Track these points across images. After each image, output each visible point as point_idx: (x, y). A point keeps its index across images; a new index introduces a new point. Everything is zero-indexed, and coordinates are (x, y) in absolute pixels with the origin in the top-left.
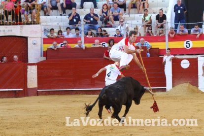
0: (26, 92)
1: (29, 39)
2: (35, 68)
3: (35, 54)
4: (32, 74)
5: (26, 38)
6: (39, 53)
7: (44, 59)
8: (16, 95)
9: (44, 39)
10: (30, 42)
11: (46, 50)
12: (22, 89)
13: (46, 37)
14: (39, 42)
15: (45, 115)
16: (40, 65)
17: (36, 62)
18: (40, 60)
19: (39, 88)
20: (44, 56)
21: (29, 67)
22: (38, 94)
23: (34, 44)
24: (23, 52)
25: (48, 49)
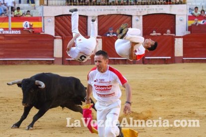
0: (173, 60)
1: (176, 16)
2: (181, 40)
3: (181, 28)
4: (179, 44)
5: (174, 16)
6: (184, 28)
7: (189, 33)
8: (165, 62)
9: (189, 16)
10: (177, 19)
11: (190, 25)
12: (170, 58)
13: (191, 15)
14: (185, 18)
15: (188, 79)
16: (185, 38)
17: (182, 35)
18: (185, 34)
19: (184, 57)
20: (189, 30)
21: (176, 39)
22: (183, 61)
23: (181, 20)
24: (172, 27)
25: (192, 25)
